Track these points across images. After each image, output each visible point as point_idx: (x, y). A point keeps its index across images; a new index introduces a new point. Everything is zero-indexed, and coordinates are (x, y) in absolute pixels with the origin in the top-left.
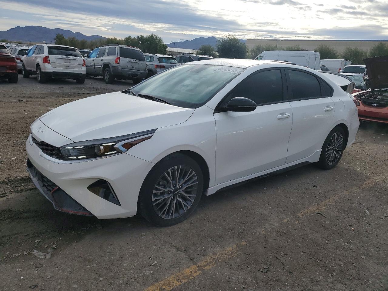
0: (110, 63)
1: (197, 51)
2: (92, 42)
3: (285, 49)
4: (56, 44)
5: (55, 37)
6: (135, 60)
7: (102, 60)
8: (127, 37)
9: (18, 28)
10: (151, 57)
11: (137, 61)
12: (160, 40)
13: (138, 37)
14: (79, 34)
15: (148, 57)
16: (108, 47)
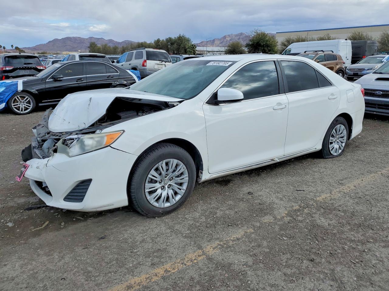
0: (137, 66)
1: (226, 48)
2: (123, 47)
3: (316, 39)
4: (90, 52)
5: (89, 46)
6: (162, 62)
7: (130, 64)
8: (156, 40)
9: (56, 40)
10: (177, 58)
11: (163, 63)
12: (188, 40)
13: (167, 40)
14: (111, 41)
15: (174, 58)
16: (135, 52)
